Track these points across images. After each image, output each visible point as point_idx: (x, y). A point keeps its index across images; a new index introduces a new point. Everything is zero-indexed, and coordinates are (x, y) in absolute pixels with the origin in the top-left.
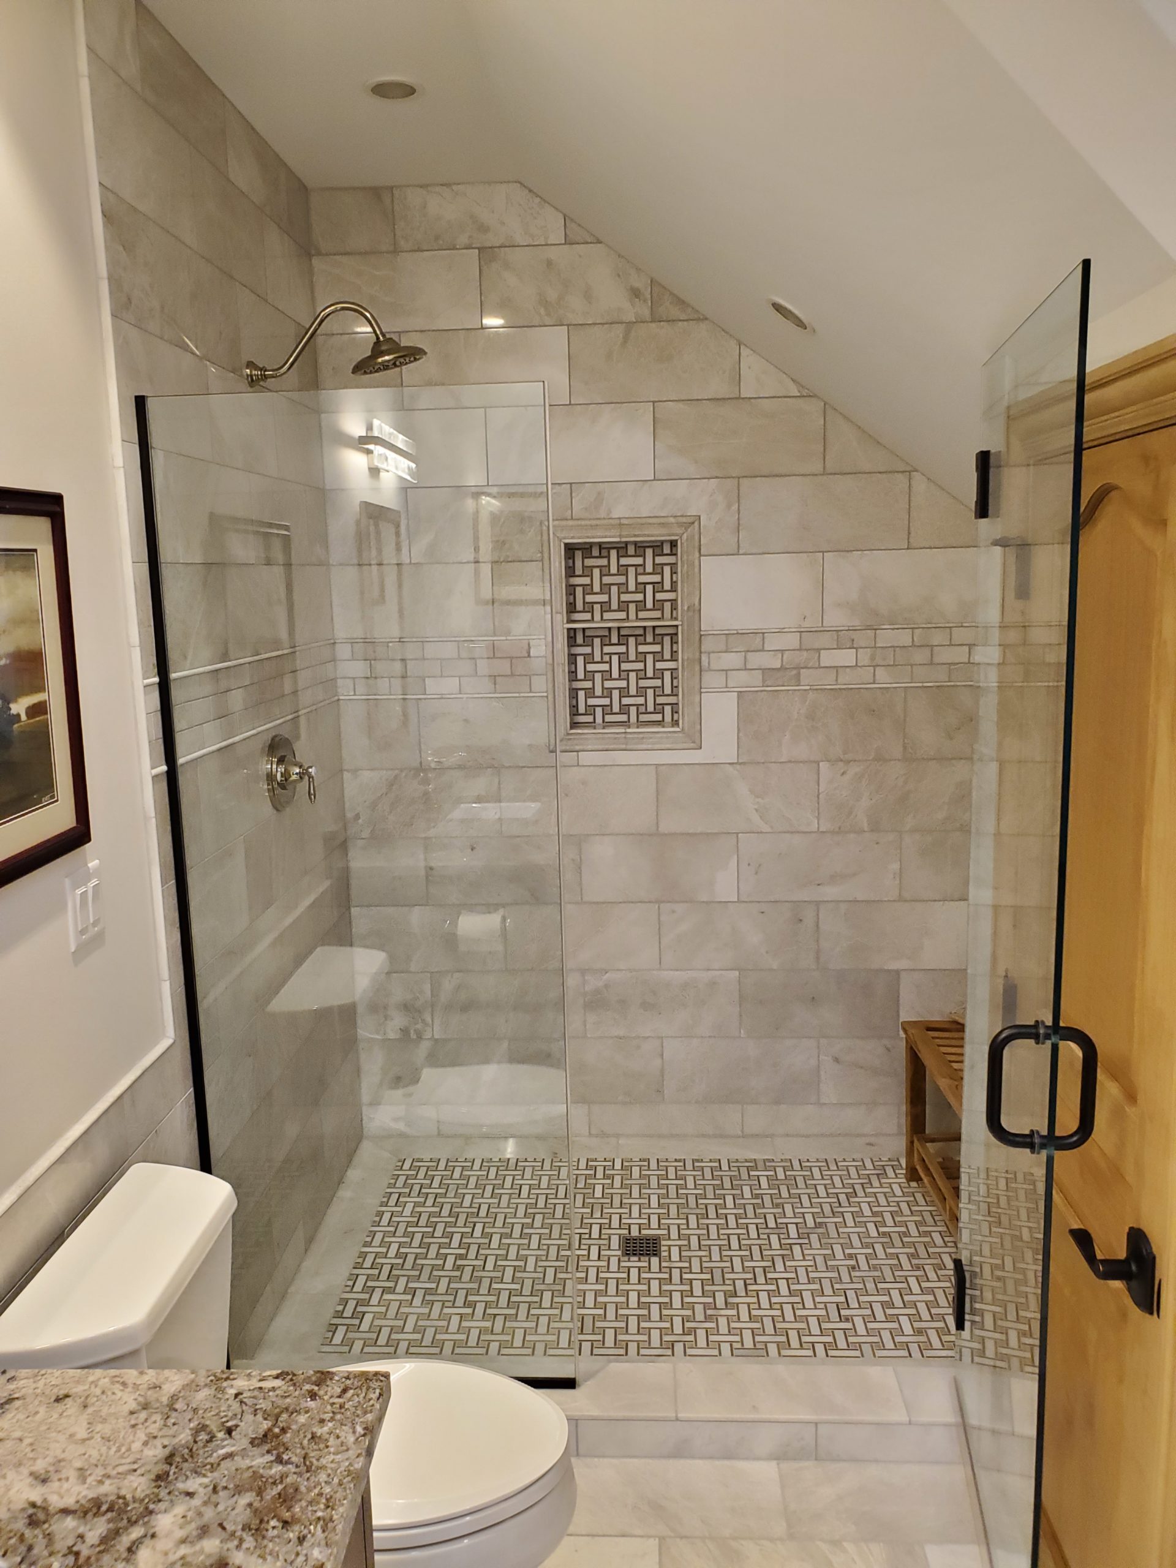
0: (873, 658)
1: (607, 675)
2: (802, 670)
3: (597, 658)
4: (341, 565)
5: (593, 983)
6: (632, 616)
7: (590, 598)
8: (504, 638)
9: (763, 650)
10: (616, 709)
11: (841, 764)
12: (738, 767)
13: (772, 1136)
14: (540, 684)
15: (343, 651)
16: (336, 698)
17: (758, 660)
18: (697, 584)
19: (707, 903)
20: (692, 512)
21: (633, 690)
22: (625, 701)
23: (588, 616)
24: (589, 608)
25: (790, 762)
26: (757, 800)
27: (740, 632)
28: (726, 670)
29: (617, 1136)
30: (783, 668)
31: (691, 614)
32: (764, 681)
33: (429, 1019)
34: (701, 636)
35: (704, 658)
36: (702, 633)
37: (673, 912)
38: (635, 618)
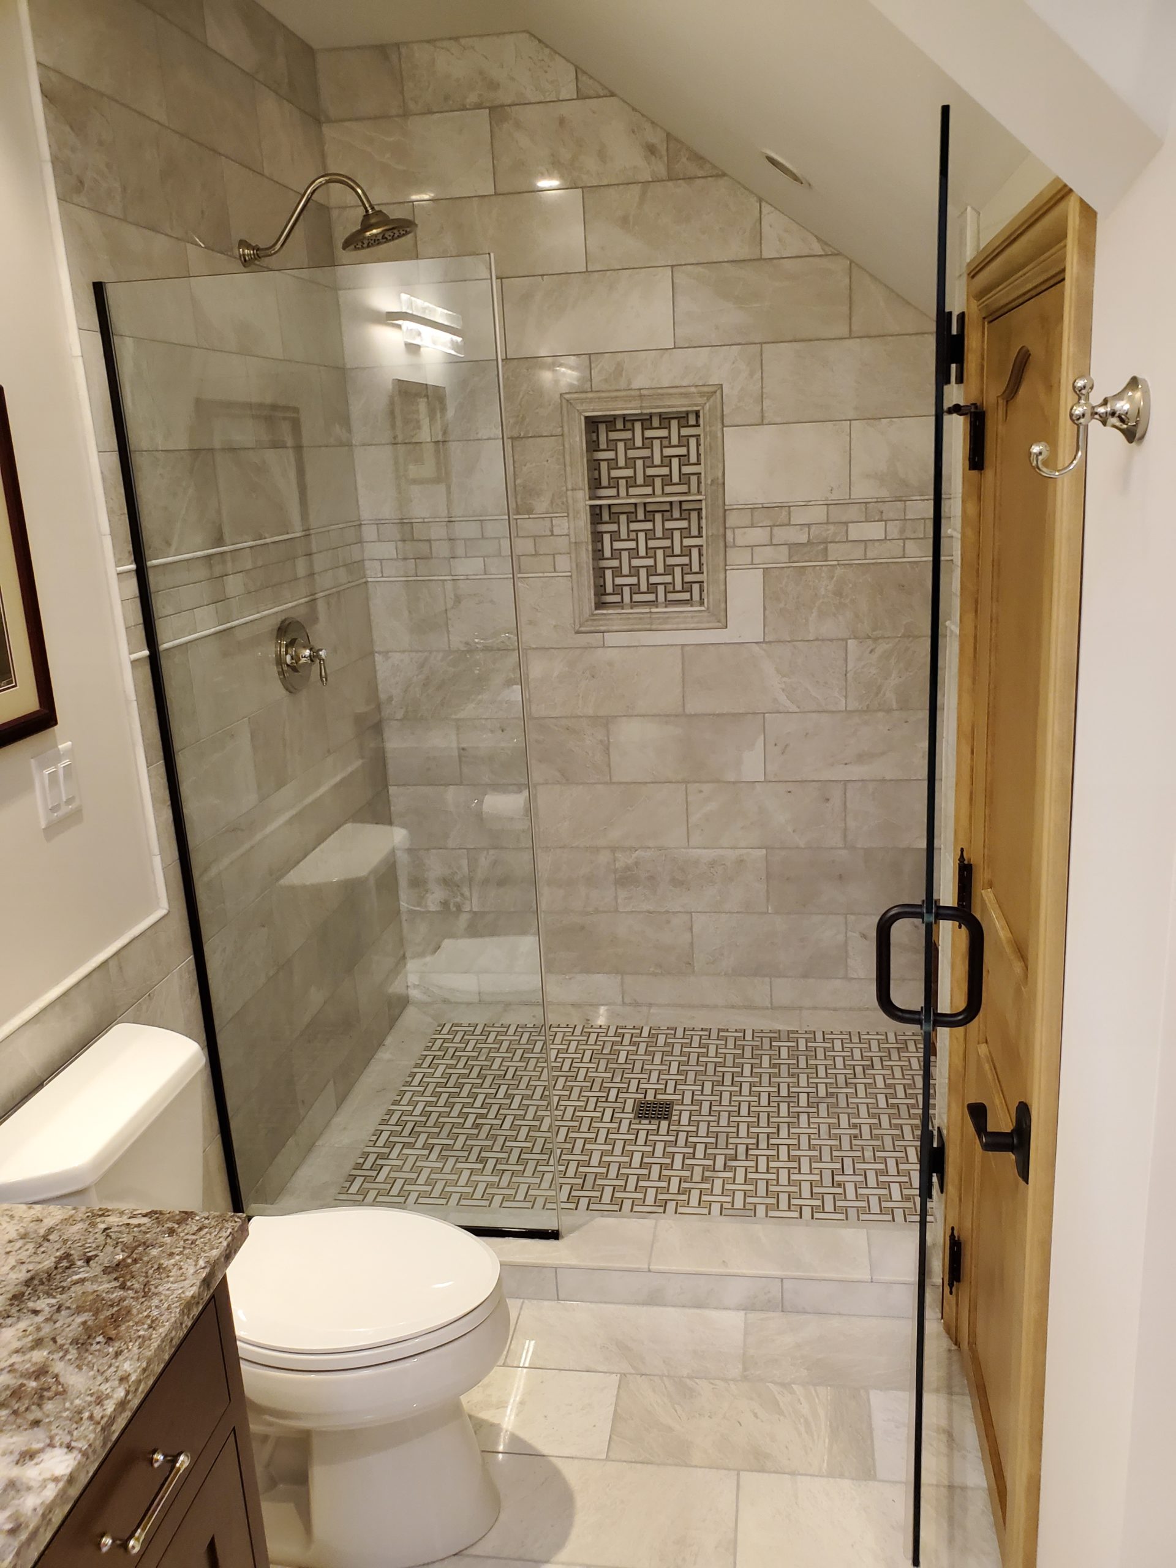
0: (902, 531)
1: (634, 553)
2: (830, 545)
3: (624, 535)
4: (364, 445)
5: (623, 860)
6: (658, 491)
7: (615, 473)
8: (527, 516)
9: (789, 524)
10: (644, 588)
11: (870, 642)
12: (764, 645)
13: (801, 1008)
14: (564, 563)
15: (369, 533)
16: (364, 580)
17: (783, 535)
18: (721, 458)
19: (734, 783)
20: (714, 380)
21: (660, 569)
22: (653, 579)
23: (613, 492)
24: (614, 483)
25: (817, 639)
26: (784, 679)
27: (765, 505)
28: (752, 547)
29: (650, 1005)
30: (810, 542)
31: (714, 488)
32: (790, 557)
33: (467, 894)
34: (725, 511)
35: (729, 533)
36: (726, 508)
37: (701, 791)
38: (660, 492)
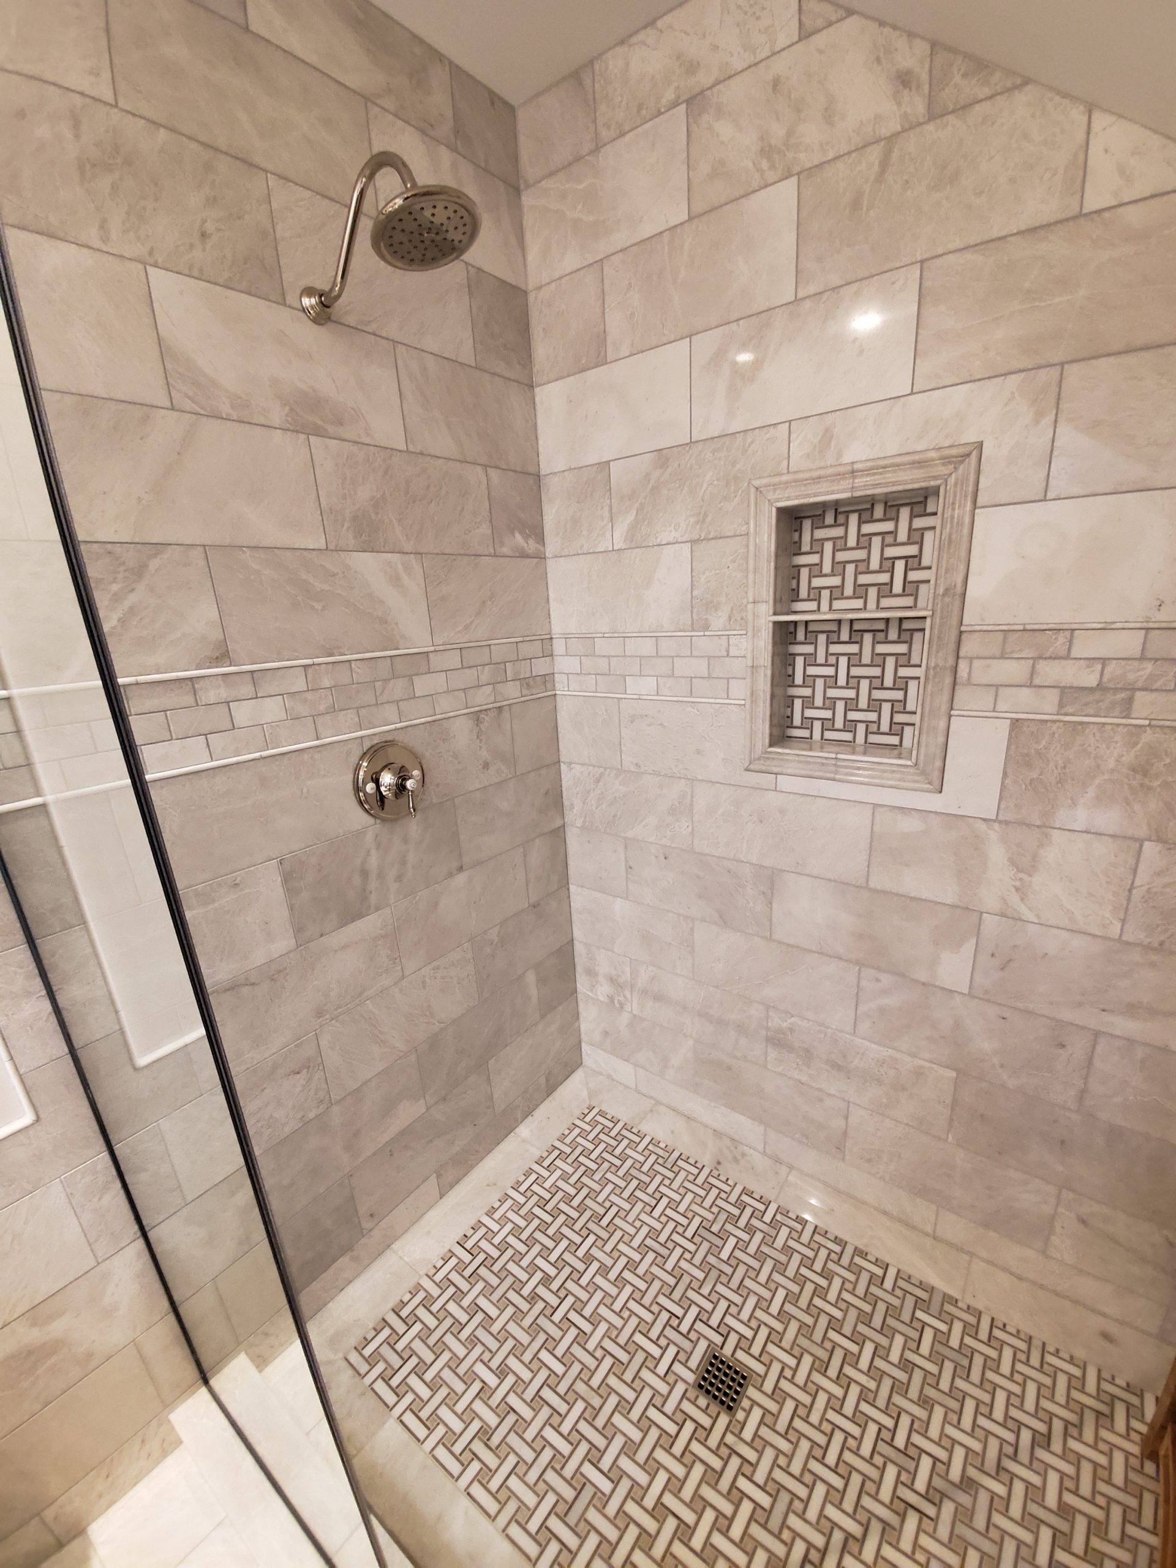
1: (832, 681)
2: (1138, 694)
3: (821, 659)
4: (556, 557)
6: (872, 604)
7: (817, 582)
8: (702, 633)
9: (1067, 657)
10: (839, 724)
12: (996, 825)
14: (740, 690)
15: (559, 646)
16: (553, 693)
17: (1055, 672)
18: (963, 553)
19: (924, 984)
20: (971, 436)
21: (863, 703)
22: (852, 715)
23: (812, 606)
24: (815, 595)
26: (1021, 875)
27: (1028, 627)
28: (997, 687)
29: (791, 1168)
30: (1100, 687)
31: (947, 600)
32: (1061, 705)
34: (961, 632)
35: (963, 666)
36: (963, 628)
37: (878, 980)
38: (874, 606)
